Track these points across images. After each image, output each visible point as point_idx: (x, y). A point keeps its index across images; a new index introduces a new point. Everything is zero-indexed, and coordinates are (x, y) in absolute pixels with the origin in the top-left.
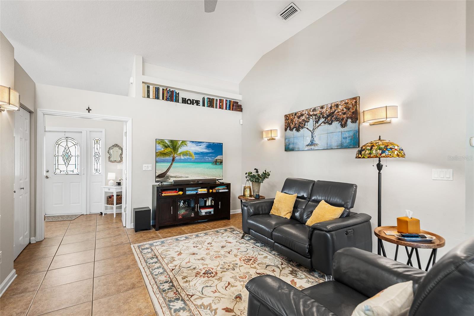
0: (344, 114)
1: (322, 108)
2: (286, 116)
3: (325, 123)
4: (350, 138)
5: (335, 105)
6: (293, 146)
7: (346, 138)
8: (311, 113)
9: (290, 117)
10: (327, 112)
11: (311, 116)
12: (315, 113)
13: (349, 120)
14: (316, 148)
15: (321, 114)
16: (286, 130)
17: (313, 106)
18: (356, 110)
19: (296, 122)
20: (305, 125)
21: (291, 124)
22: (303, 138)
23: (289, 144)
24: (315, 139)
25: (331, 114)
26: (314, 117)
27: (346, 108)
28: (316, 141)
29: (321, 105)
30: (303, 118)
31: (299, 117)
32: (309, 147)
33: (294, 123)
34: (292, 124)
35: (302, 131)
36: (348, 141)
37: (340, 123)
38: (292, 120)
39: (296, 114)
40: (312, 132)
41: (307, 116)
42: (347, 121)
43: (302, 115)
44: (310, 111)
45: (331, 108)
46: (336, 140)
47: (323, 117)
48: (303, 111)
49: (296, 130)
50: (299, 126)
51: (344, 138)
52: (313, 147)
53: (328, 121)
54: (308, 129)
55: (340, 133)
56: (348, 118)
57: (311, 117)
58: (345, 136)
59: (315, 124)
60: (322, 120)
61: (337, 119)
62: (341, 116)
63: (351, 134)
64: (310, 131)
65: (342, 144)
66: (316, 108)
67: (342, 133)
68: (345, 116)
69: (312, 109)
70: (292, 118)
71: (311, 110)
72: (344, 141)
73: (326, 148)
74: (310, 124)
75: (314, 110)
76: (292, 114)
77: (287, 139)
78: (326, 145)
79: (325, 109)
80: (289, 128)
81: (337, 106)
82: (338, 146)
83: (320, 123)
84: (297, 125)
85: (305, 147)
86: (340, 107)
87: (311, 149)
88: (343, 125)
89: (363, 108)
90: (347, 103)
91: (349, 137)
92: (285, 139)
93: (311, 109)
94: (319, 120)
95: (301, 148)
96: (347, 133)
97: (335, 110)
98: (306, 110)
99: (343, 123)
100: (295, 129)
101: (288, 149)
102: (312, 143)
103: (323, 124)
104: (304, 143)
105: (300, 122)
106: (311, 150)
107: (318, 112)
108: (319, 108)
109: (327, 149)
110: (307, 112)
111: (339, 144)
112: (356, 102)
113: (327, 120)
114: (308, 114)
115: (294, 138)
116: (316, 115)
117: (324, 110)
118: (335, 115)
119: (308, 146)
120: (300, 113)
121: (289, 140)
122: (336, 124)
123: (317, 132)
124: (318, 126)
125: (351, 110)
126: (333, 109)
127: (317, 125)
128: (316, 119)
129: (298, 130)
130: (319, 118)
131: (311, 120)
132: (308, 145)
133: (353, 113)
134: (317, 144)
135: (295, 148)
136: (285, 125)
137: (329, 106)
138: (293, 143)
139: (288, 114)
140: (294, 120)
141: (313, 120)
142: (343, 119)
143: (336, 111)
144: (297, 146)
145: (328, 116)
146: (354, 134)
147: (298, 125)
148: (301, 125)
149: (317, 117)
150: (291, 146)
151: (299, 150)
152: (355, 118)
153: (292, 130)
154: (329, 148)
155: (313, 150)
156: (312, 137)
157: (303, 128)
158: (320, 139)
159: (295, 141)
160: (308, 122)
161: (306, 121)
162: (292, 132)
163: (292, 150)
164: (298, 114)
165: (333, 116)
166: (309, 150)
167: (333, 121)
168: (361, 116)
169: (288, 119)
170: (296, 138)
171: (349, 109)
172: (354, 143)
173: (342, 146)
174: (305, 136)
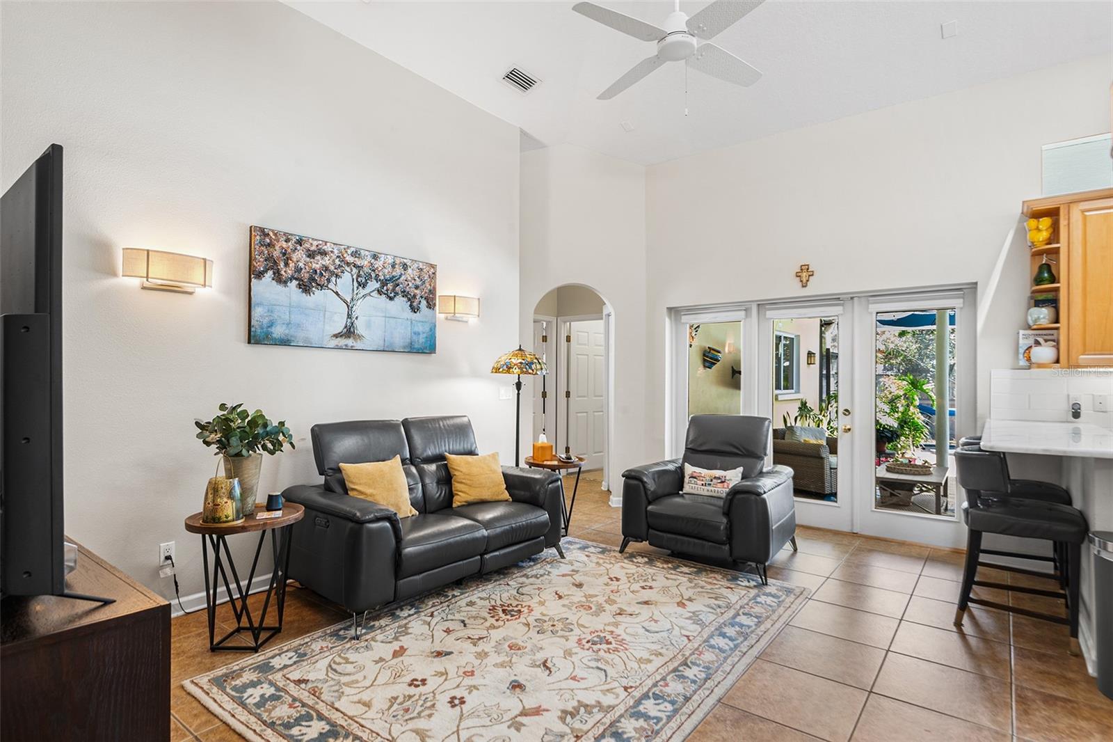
0: (417, 287)
1: (375, 257)
2: (260, 231)
3: (380, 292)
4: (425, 335)
5: (401, 264)
6: (287, 332)
7: (419, 335)
8: (350, 259)
9: (275, 239)
10: (386, 272)
11: (348, 264)
12: (358, 263)
13: (423, 303)
14: (358, 345)
15: (374, 271)
16: (255, 275)
17: (355, 244)
18: (434, 289)
19: (301, 265)
20: (329, 280)
21: (282, 265)
22: (322, 314)
23: (271, 324)
24: (356, 323)
25: (394, 280)
26: (355, 270)
27: (419, 277)
28: (360, 328)
29: (376, 249)
30: (326, 261)
31: (311, 255)
32: (342, 342)
33: (292, 265)
34: (286, 265)
35: (318, 295)
36: (422, 339)
37: (409, 303)
38: (286, 256)
39: (299, 242)
40: (348, 306)
42: (420, 302)
43: (324, 253)
44: (346, 252)
45: (393, 265)
46: (400, 335)
47: (377, 279)
48: (326, 242)
49: (299, 286)
50: (312, 279)
51: (415, 333)
52: (350, 342)
53: (387, 290)
54: (337, 293)
55: (409, 323)
56: (421, 298)
57: (348, 269)
58: (416, 329)
59: (358, 288)
60: (373, 285)
61: (404, 294)
62: (412, 289)
63: (426, 329)
64: (345, 302)
65: (411, 344)
66: (362, 251)
67: (411, 322)
68: (417, 292)
69: (353, 249)
70: (284, 246)
71: (349, 252)
72: (415, 338)
73: (382, 349)
74: (345, 283)
75: (356, 254)
76: (285, 234)
77: (256, 305)
78: (381, 343)
79: (382, 262)
80: (270, 272)
81: (405, 267)
82: (404, 348)
83: (368, 289)
84: (305, 275)
85: (328, 338)
86: (410, 270)
87: (346, 345)
88: (414, 309)
89: (439, 289)
90: (422, 270)
91: (424, 333)
92: (251, 306)
93: (348, 247)
94: (367, 282)
95: (315, 340)
96: (419, 326)
97: (401, 276)
98: (334, 244)
99: (414, 304)
100: (295, 283)
102: (349, 332)
103: (375, 294)
104: (327, 327)
105: (314, 271)
106: (347, 348)
107: (366, 263)
108: (367, 253)
109: (384, 351)
110: (336, 251)
111: (407, 344)
112: (435, 274)
113: (385, 288)
114: (338, 257)
115: (291, 307)
116: (359, 268)
117: (379, 264)
118: (402, 284)
119: (339, 339)
120: (315, 243)
121: (270, 310)
122: (401, 304)
123: (360, 309)
124: (364, 296)
125: (426, 284)
126: (397, 271)
127: (362, 292)
128: (359, 276)
129: (305, 288)
130: (369, 277)
131: (347, 276)
132: (336, 336)
133: (430, 291)
134: (360, 337)
135: (295, 337)
136: (255, 260)
137: (390, 260)
138: (288, 324)
139: (273, 231)
140: (295, 257)
141: (352, 276)
142: (414, 297)
143: (403, 278)
144: (300, 335)
145: (387, 281)
146: (430, 330)
147: (307, 276)
148: (317, 278)
149: (361, 273)
150: (278, 331)
151: (308, 346)
152: (431, 305)
153: (285, 282)
154: (387, 350)
155: (352, 349)
156: (349, 316)
157: (321, 287)
158: (368, 325)
159: (292, 317)
160: (337, 276)
161: (332, 273)
162: (287, 288)
163: (285, 342)
164: (307, 245)
165: (398, 285)
166: (338, 348)
167: (396, 294)
168: (437, 301)
169: (271, 244)
170: (300, 309)
171: (424, 281)
172: (430, 345)
173: (411, 348)
174: (327, 308)
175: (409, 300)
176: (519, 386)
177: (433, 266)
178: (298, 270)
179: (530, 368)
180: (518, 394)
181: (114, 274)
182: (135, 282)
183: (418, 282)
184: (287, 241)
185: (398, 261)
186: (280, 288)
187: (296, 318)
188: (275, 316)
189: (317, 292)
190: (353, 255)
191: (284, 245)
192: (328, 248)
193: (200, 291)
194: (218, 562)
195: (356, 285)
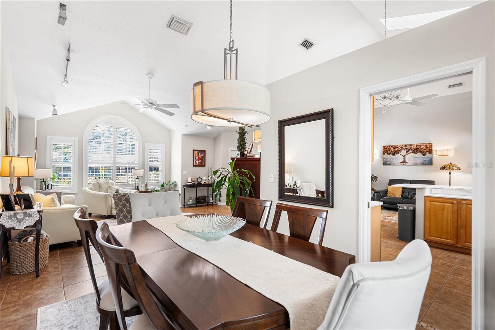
0: (425, 150)
1: (411, 145)
2: (384, 146)
3: (412, 153)
4: (428, 161)
5: (419, 145)
7: (426, 160)
8: (403, 147)
10: (414, 148)
11: (403, 148)
12: (406, 147)
13: (427, 153)
14: (407, 164)
15: (410, 148)
16: (384, 154)
17: (405, 144)
18: (431, 149)
20: (399, 152)
22: (397, 159)
23: (387, 162)
24: (406, 160)
25: (417, 149)
26: (405, 149)
27: (425, 147)
28: (407, 160)
30: (398, 149)
31: (394, 148)
33: (390, 151)
34: (389, 151)
37: (422, 154)
38: (389, 150)
39: (392, 147)
41: (401, 148)
42: (426, 153)
43: (398, 147)
45: (417, 146)
46: (419, 161)
47: (412, 150)
48: (398, 145)
49: (392, 154)
50: (395, 153)
51: (424, 160)
52: (404, 164)
53: (414, 152)
54: (401, 154)
55: (422, 158)
56: (427, 152)
58: (425, 159)
61: (420, 152)
62: (423, 150)
63: (429, 159)
64: (403, 156)
68: (425, 151)
72: (424, 162)
74: (403, 152)
75: (406, 146)
76: (389, 146)
77: (385, 159)
78: (413, 163)
80: (386, 153)
81: (421, 146)
82: (420, 164)
83: (409, 152)
84: (393, 152)
85: (399, 163)
86: (422, 146)
89: (434, 148)
90: (426, 145)
92: (383, 159)
93: (403, 145)
94: (409, 151)
95: (396, 164)
97: (419, 148)
98: (400, 145)
99: (424, 154)
100: (391, 154)
101: (385, 164)
102: (404, 162)
104: (399, 161)
105: (395, 151)
106: (403, 165)
108: (409, 145)
109: (414, 165)
110: (400, 147)
115: (390, 158)
117: (412, 147)
120: (395, 146)
121: (387, 159)
122: (419, 154)
123: (407, 157)
124: (408, 154)
125: (428, 148)
126: (418, 147)
127: (407, 153)
128: (406, 150)
129: (394, 154)
130: (409, 150)
131: (403, 151)
132: (401, 163)
133: (430, 150)
134: (407, 162)
135: (391, 164)
136: (384, 151)
137: (416, 145)
139: (386, 146)
140: (391, 149)
142: (424, 152)
144: (393, 163)
145: (415, 150)
146: (430, 159)
149: (407, 149)
150: (388, 163)
151: (394, 165)
152: (431, 152)
155: (405, 165)
156: (404, 159)
157: (397, 154)
158: (409, 160)
160: (401, 151)
161: (400, 151)
163: (389, 165)
165: (418, 150)
166: (401, 165)
167: (417, 152)
168: (434, 152)
169: (386, 148)
170: (393, 158)
171: (427, 148)
172: (430, 163)
173: (423, 164)
174: (399, 158)
176: (450, 173)
177: (430, 144)
178: (392, 151)
179: (445, 168)
180: (450, 176)
183: (425, 148)
185: (418, 145)
186: (388, 155)
187: (391, 160)
188: (387, 160)
189: (396, 155)
190: (405, 146)
191: (389, 148)
193: (375, 158)
195: (406, 152)
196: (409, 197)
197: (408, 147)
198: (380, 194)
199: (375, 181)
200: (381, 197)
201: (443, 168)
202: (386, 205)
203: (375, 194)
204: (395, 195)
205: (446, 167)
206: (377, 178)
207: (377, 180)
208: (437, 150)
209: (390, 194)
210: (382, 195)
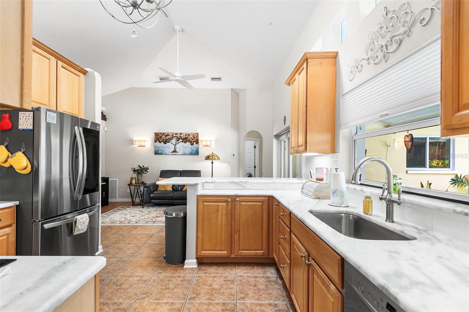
0: (192, 139)
1: (181, 134)
2: (156, 133)
3: (182, 142)
5: (188, 135)
7: (193, 150)
8: (175, 136)
9: (159, 134)
10: (184, 137)
11: (174, 137)
12: (177, 136)
13: (195, 143)
14: (177, 154)
15: (181, 137)
16: (156, 142)
17: (176, 132)
18: (198, 139)
19: (164, 138)
20: (170, 141)
21: (160, 139)
22: (168, 148)
23: (158, 151)
24: (176, 149)
25: (186, 138)
26: (176, 138)
27: (193, 137)
28: (177, 150)
29: (181, 132)
30: (169, 137)
31: (166, 136)
32: (173, 153)
33: (162, 139)
34: (161, 139)
36: (194, 152)
38: (161, 137)
39: (163, 134)
41: (172, 137)
42: (194, 143)
43: (169, 135)
45: (186, 135)
46: (188, 151)
47: (181, 139)
48: (169, 133)
49: (163, 143)
50: (166, 141)
51: (192, 150)
52: (175, 153)
54: (172, 143)
55: (190, 148)
56: (194, 141)
58: (193, 149)
60: (181, 140)
61: (189, 141)
63: (196, 149)
64: (174, 145)
68: (193, 140)
71: (174, 134)
72: (192, 151)
74: (174, 141)
75: (176, 134)
76: (161, 133)
77: (156, 147)
78: (183, 153)
80: (158, 141)
81: (189, 135)
82: (189, 154)
83: (179, 141)
85: (170, 153)
86: (190, 136)
88: (192, 145)
89: (200, 139)
90: (194, 135)
92: (155, 147)
94: (179, 140)
95: (167, 153)
96: (194, 148)
97: (188, 137)
98: (171, 133)
99: (192, 143)
100: (163, 142)
101: (156, 153)
102: (175, 151)
104: (170, 151)
105: (167, 139)
108: (179, 133)
109: (183, 155)
110: (171, 135)
112: (198, 135)
113: (184, 141)
115: (162, 147)
116: (177, 137)
117: (182, 135)
121: (158, 148)
122: (188, 144)
123: (177, 146)
124: (178, 143)
126: (187, 136)
127: (178, 142)
128: (177, 139)
129: (165, 143)
130: (179, 139)
131: (174, 139)
132: (172, 152)
134: (177, 152)
136: (155, 139)
137: (185, 134)
140: (162, 137)
142: (192, 142)
144: (164, 152)
145: (184, 139)
146: (197, 149)
148: (167, 141)
150: (160, 152)
151: (166, 154)
152: (197, 142)
153: (161, 143)
154: (185, 154)
155: (175, 154)
156: (175, 148)
157: (168, 142)
158: (180, 149)
159: (162, 149)
160: (172, 140)
161: (171, 139)
162: (161, 144)
163: (161, 154)
164: (165, 134)
165: (187, 139)
166: (172, 154)
167: (187, 142)
168: (200, 142)
169: (158, 136)
170: (164, 147)
171: (195, 138)
172: (197, 153)
173: (191, 154)
174: (170, 147)
175: (190, 143)
176: (212, 163)
177: (197, 134)
178: (163, 139)
180: (212, 165)
181: (134, 145)
182: (137, 146)
184: (161, 134)
186: (160, 144)
187: (163, 149)
189: (167, 143)
190: (175, 134)
191: (160, 135)
192: (169, 134)
193: (146, 146)
194: (138, 192)
195: (176, 141)
196: (179, 188)
197: (178, 136)
198: (150, 188)
199: (146, 173)
200: (151, 192)
201: (208, 158)
202: (157, 201)
203: (145, 189)
204: (166, 188)
205: (210, 157)
206: (148, 169)
207: (147, 172)
208: (202, 141)
209: (161, 187)
210: (152, 190)
